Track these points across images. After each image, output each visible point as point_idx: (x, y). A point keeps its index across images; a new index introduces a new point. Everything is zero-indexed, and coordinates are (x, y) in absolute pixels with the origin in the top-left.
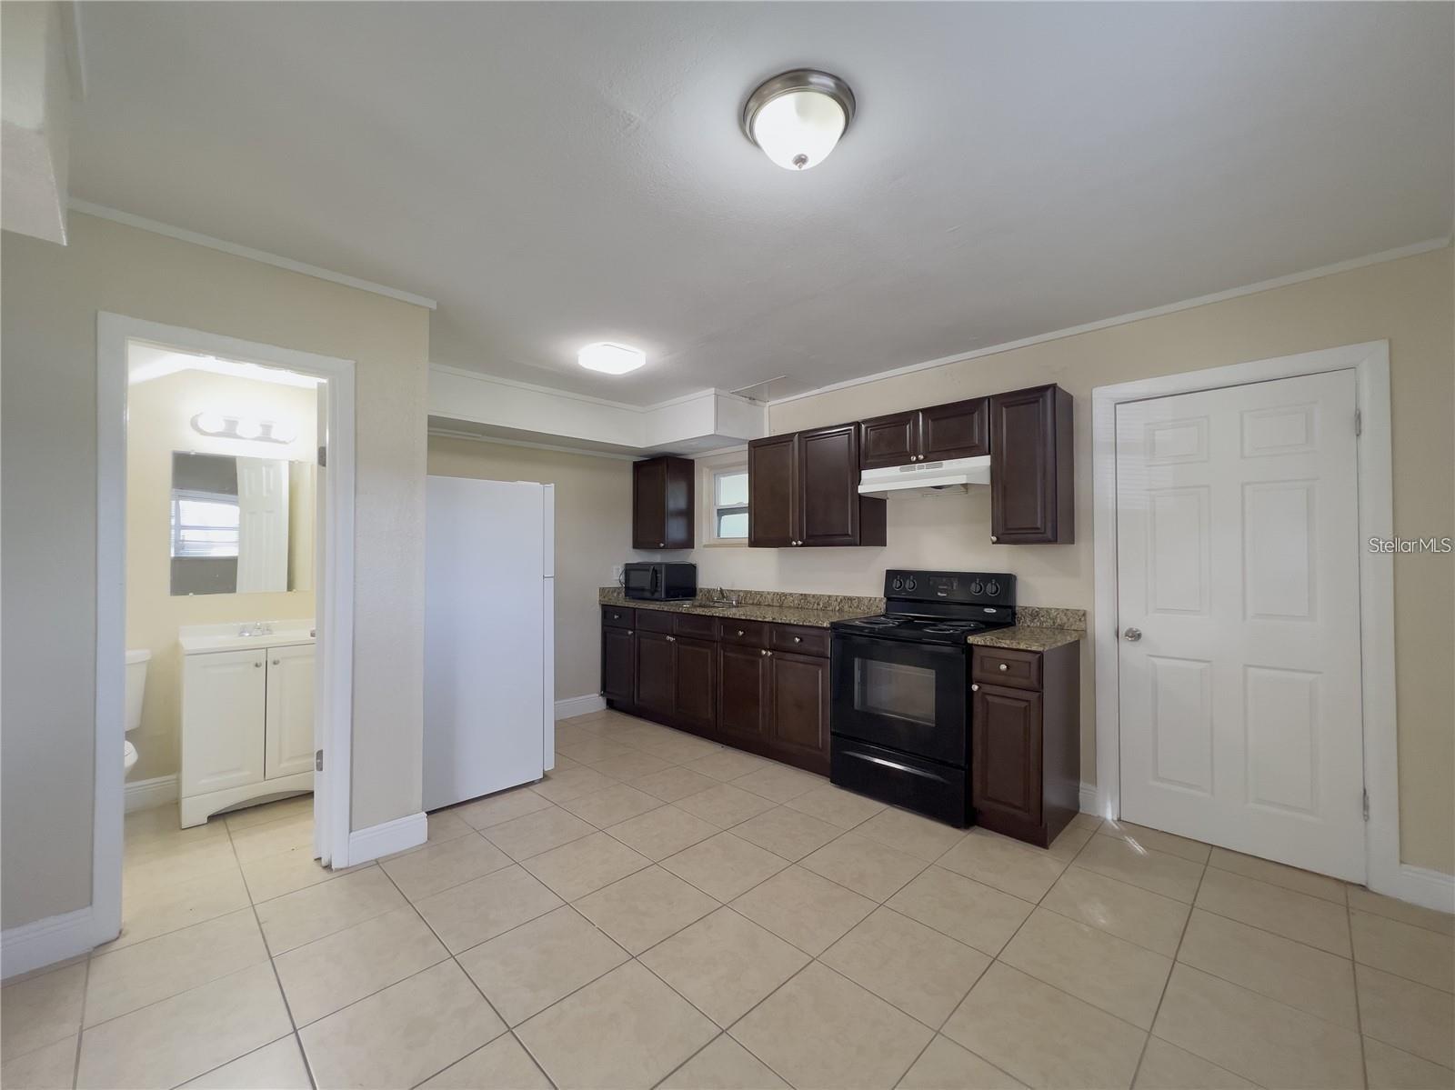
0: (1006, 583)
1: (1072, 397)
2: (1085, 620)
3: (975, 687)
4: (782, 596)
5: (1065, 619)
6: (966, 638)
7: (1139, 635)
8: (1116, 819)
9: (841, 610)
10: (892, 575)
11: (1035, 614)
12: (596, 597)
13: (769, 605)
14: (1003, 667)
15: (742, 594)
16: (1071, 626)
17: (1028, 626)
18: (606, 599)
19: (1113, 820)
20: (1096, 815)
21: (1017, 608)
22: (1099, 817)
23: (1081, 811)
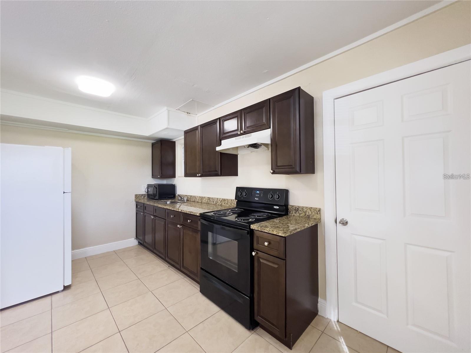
0: (284, 193)
1: (313, 98)
2: (320, 213)
3: (254, 254)
4: (202, 198)
5: (310, 213)
6: (250, 226)
7: (347, 223)
8: (336, 321)
9: (221, 205)
10: (238, 189)
11: (297, 209)
12: (133, 198)
13: (198, 202)
14: (266, 244)
15: (189, 197)
16: (313, 216)
17: (294, 215)
18: (138, 199)
19: (334, 321)
20: (326, 317)
21: (289, 206)
22: (328, 318)
23: (319, 313)
